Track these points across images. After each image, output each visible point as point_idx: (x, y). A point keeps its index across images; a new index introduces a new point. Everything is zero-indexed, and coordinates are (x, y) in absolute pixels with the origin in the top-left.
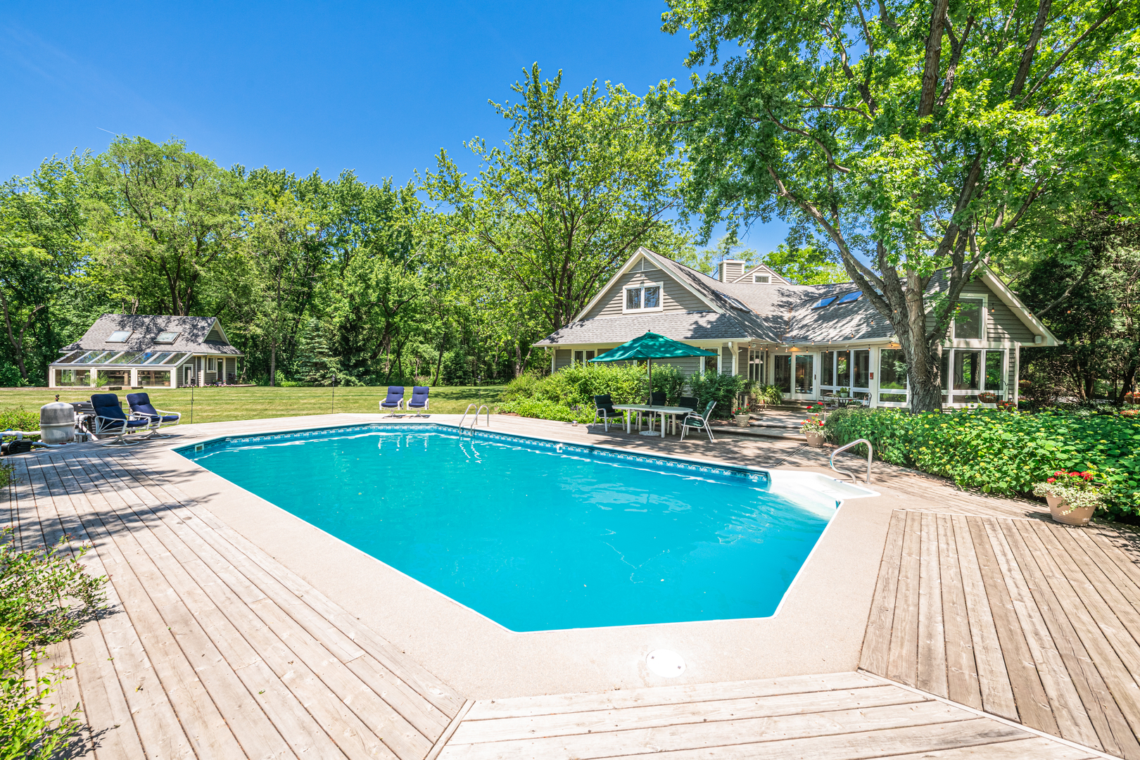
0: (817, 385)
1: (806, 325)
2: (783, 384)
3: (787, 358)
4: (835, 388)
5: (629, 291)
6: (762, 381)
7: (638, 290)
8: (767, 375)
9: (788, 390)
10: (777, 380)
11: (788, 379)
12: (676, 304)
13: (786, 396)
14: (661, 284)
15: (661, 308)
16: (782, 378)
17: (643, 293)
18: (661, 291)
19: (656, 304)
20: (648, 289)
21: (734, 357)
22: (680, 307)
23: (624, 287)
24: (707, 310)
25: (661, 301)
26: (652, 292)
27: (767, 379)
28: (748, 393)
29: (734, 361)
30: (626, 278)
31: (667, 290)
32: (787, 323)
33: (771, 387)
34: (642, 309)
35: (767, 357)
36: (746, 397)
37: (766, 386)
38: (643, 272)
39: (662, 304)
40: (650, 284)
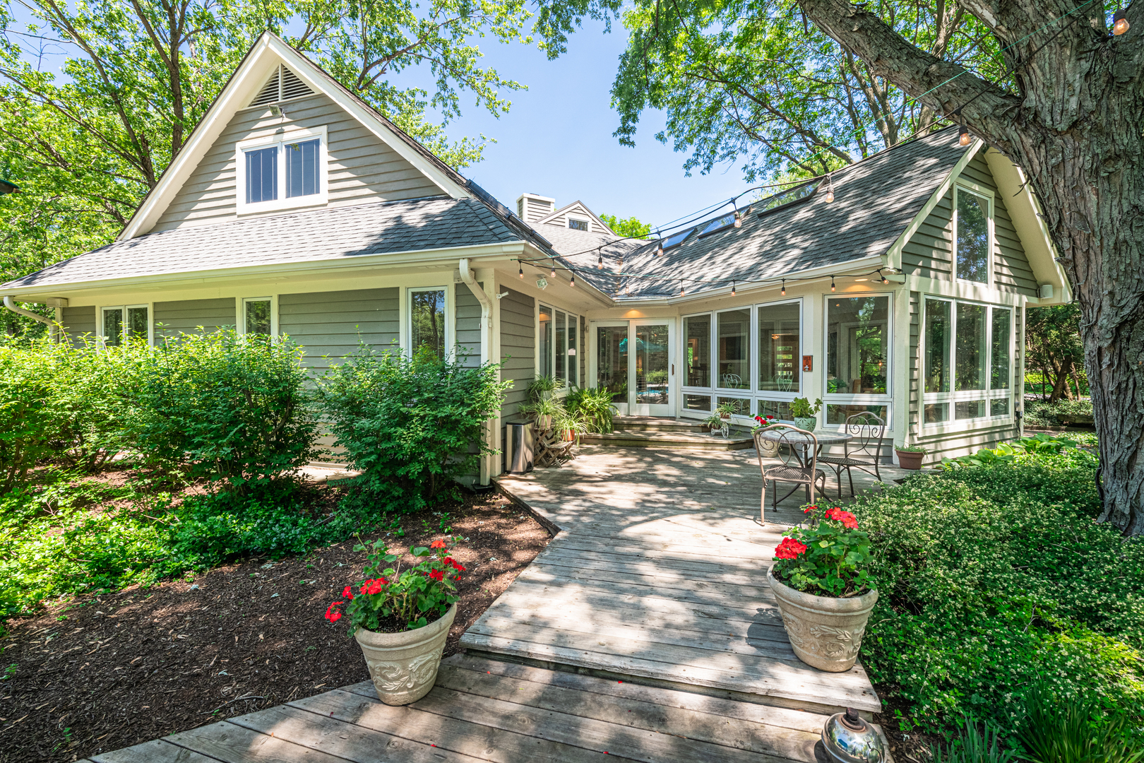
0: (676, 385)
1: (650, 274)
2: (614, 383)
3: (621, 334)
4: (714, 391)
5: (251, 156)
6: (572, 379)
7: (271, 153)
8: (583, 368)
9: (622, 397)
10: (602, 376)
11: (621, 376)
12: (357, 183)
13: (621, 411)
14: (321, 133)
15: (322, 196)
16: (611, 374)
17: (282, 158)
18: (323, 149)
19: (312, 188)
20: (293, 149)
21: (485, 313)
22: (367, 191)
23: (239, 145)
24: (429, 192)
25: (324, 177)
26: (303, 155)
27: (583, 375)
28: (531, 416)
29: (484, 322)
30: (239, 124)
31: (335, 147)
32: (617, 279)
33: (592, 394)
34: (282, 200)
35: (583, 330)
36: (525, 430)
37: (582, 391)
38: (281, 105)
39: (324, 185)
40: (297, 134)
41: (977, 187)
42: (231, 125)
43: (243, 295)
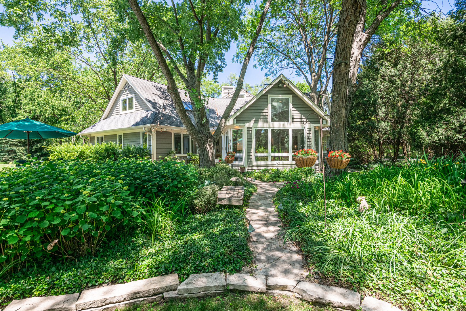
5: (122, 100)
12: (139, 107)
14: (133, 96)
15: (134, 110)
17: (127, 101)
18: (134, 98)
19: (132, 108)
20: (129, 99)
21: (152, 137)
22: (141, 109)
23: (120, 98)
25: (134, 106)
26: (131, 99)
30: (120, 94)
31: (136, 99)
34: (127, 111)
38: (127, 89)
39: (134, 108)
40: (130, 96)
41: (280, 96)
42: (119, 94)
43: (118, 133)
